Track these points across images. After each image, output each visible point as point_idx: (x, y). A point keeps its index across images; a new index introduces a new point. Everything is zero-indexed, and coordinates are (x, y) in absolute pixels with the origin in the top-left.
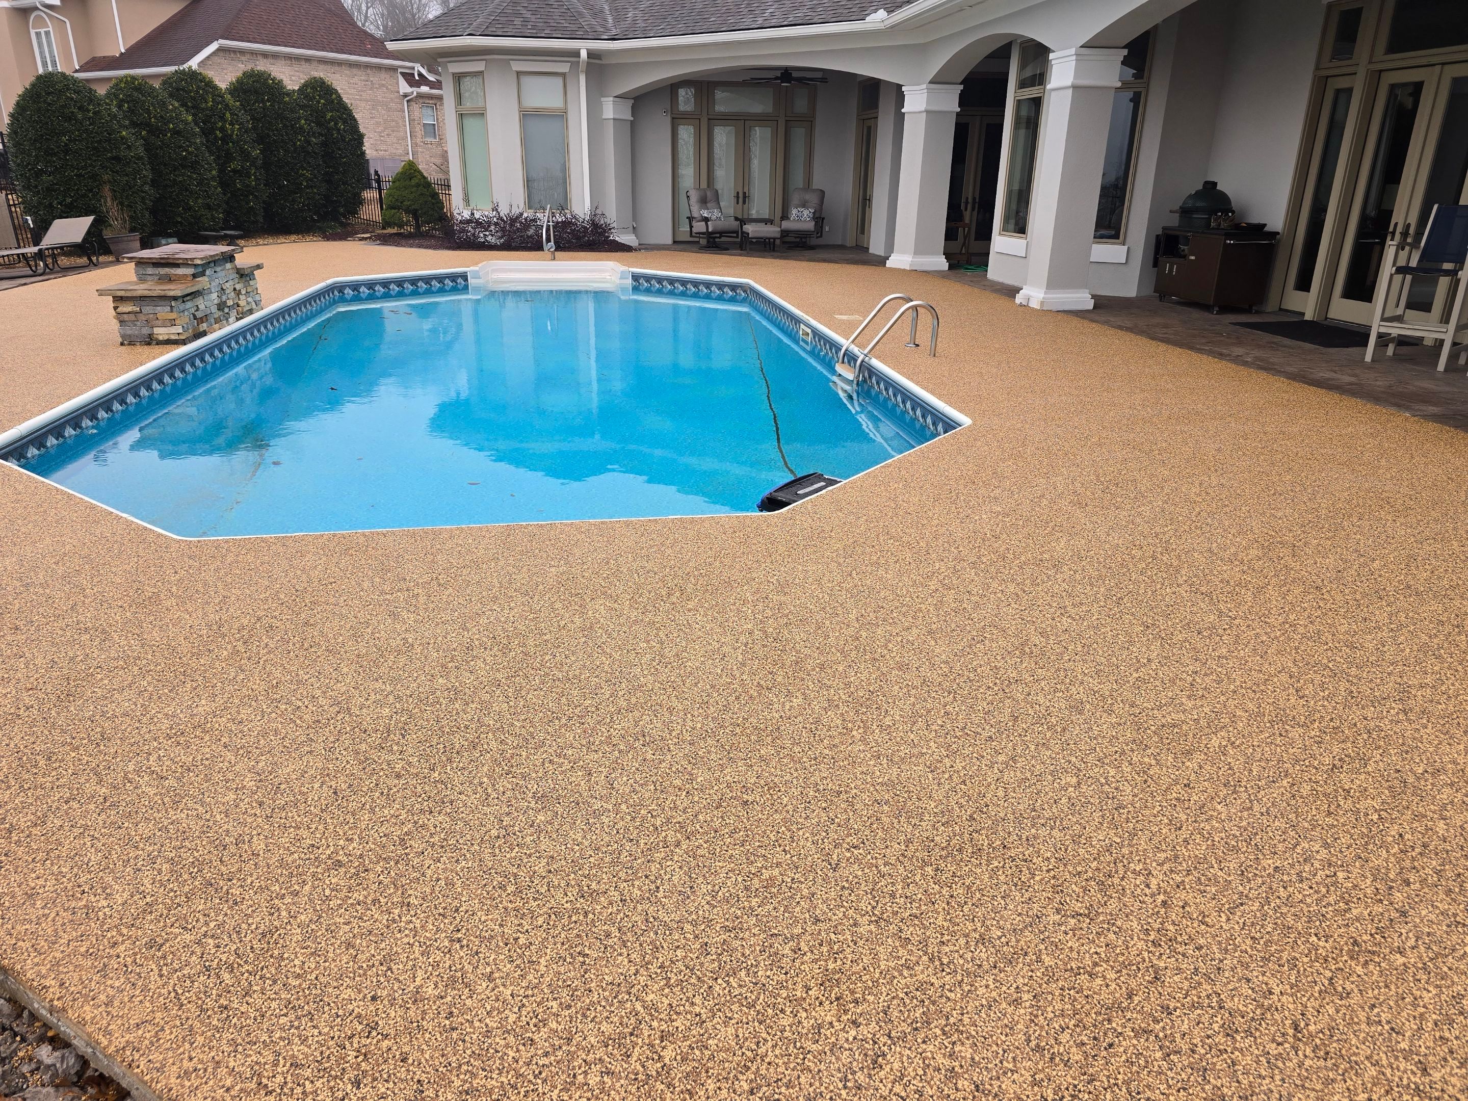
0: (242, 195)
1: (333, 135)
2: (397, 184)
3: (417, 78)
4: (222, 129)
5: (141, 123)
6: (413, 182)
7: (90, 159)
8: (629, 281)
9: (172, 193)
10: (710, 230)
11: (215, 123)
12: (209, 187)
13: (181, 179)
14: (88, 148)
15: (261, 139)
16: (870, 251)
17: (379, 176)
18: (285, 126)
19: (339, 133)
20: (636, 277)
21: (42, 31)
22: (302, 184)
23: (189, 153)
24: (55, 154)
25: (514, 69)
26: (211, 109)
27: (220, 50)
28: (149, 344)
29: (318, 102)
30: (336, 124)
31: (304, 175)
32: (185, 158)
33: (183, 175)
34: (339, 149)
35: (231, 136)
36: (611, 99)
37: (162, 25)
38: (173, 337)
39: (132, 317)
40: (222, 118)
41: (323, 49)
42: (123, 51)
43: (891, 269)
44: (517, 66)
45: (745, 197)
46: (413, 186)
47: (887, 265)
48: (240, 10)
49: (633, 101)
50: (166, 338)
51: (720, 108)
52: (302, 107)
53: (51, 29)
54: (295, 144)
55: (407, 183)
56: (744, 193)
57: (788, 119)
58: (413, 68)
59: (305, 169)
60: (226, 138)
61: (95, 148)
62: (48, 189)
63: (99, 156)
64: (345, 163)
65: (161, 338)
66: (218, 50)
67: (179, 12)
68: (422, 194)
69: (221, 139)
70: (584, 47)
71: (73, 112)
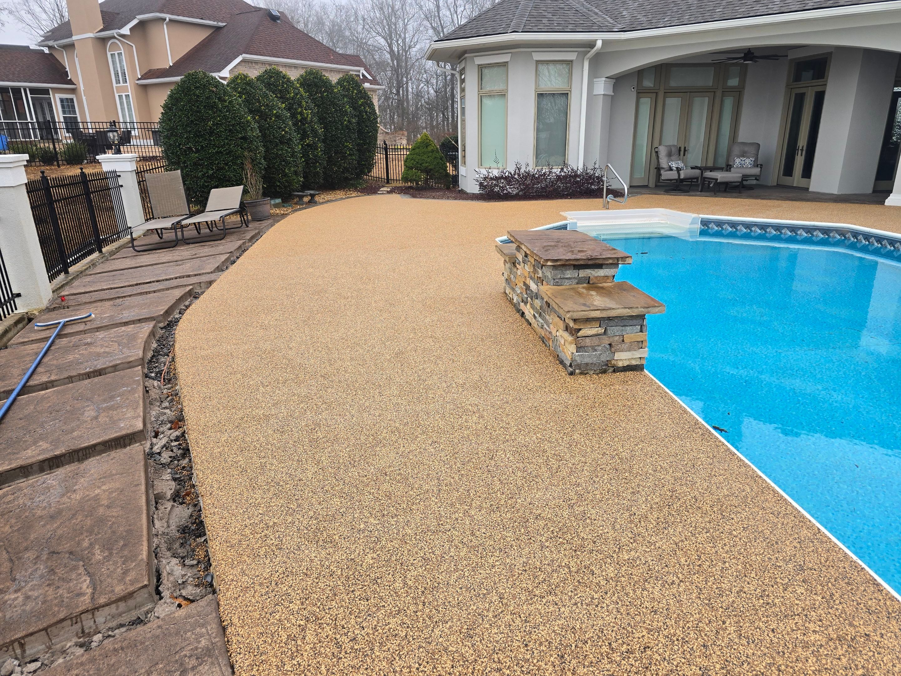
0: (312, 163)
1: (363, 116)
2: (417, 150)
3: (361, 78)
4: (301, 113)
5: (255, 110)
6: (430, 149)
7: (227, 139)
8: (698, 226)
9: (275, 163)
10: (682, 177)
11: (296, 109)
12: (297, 158)
13: (280, 152)
14: (226, 130)
15: (322, 120)
16: (810, 190)
17: (386, 145)
18: (336, 110)
19: (366, 114)
20: (705, 223)
21: (116, 53)
22: (346, 153)
23: (286, 132)
24: (201, 136)
25: (535, 59)
26: (293, 98)
27: (244, 61)
28: (604, 372)
29: (353, 92)
30: (365, 108)
31: (347, 146)
32: (283, 136)
33: (282, 149)
34: (367, 126)
35: (306, 118)
36: (604, 79)
37: (195, 47)
38: (634, 363)
39: (595, 341)
40: (300, 105)
41: (305, 59)
42: (171, 65)
43: (890, 207)
44: (537, 56)
45: (685, 150)
46: (429, 152)
47: (886, 204)
48: (253, 34)
49: (614, 81)
50: (626, 363)
51: (673, 84)
52: (345, 96)
53: (122, 51)
54: (342, 124)
55: (425, 150)
56: (685, 148)
57: (724, 90)
58: (359, 71)
59: (348, 142)
60: (304, 119)
61: (230, 131)
62: (195, 164)
63: (233, 137)
64: (370, 136)
65: (620, 364)
66: (241, 61)
67: (207, 38)
68: (435, 158)
69: (300, 121)
70: (599, 38)
71: (215, 102)
